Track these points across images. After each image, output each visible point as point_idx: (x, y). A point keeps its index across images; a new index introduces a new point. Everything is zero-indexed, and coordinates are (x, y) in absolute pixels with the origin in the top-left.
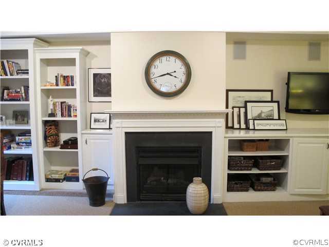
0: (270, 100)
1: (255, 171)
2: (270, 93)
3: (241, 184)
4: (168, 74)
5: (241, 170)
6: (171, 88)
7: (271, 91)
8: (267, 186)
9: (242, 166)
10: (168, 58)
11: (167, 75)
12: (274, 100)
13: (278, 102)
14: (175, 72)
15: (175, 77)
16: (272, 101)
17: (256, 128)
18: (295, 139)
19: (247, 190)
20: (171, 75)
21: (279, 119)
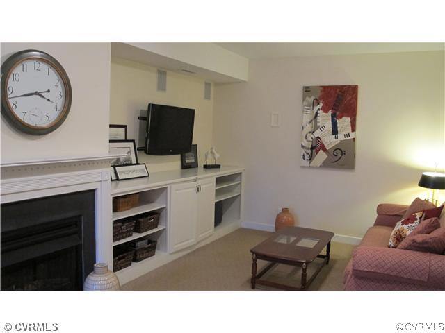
0: (124, 139)
1: (136, 236)
2: (124, 129)
3: (124, 257)
4: (36, 93)
5: (123, 238)
6: (41, 119)
7: (125, 127)
8: (148, 252)
9: (124, 233)
10: (37, 65)
11: (34, 96)
12: (128, 139)
13: (133, 141)
14: (49, 91)
15: (48, 100)
16: (126, 141)
17: (120, 178)
18: (173, 186)
19: (130, 265)
20: (42, 97)
21: (137, 164)
